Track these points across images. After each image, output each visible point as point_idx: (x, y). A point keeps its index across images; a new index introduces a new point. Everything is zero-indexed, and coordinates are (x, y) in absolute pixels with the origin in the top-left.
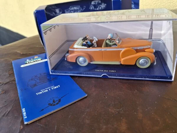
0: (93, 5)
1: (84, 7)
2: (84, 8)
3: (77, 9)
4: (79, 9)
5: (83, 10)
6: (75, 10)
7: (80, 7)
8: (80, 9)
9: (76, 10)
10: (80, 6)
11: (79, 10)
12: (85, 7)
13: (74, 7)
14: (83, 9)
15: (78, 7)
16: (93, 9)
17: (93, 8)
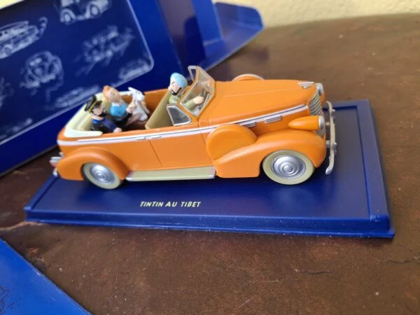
0: (67, 7)
1: (43, 21)
2: (44, 25)
3: (22, 34)
4: (27, 33)
5: (42, 30)
6: (14, 37)
7: (29, 24)
8: (30, 30)
9: (21, 36)
10: (27, 22)
11: (30, 35)
12: (45, 19)
13: (9, 28)
14: (39, 27)
15: (22, 27)
16: (72, 19)
17: (73, 16)
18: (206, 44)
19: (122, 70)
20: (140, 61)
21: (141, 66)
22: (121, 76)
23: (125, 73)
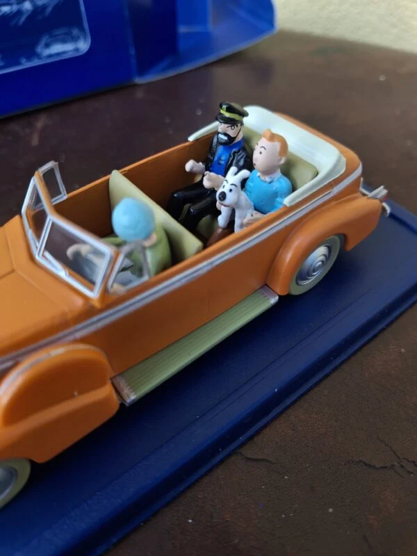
18: (182, 29)
19: (44, 40)
20: (75, 32)
21: (75, 39)
22: (39, 49)
23: (47, 46)
